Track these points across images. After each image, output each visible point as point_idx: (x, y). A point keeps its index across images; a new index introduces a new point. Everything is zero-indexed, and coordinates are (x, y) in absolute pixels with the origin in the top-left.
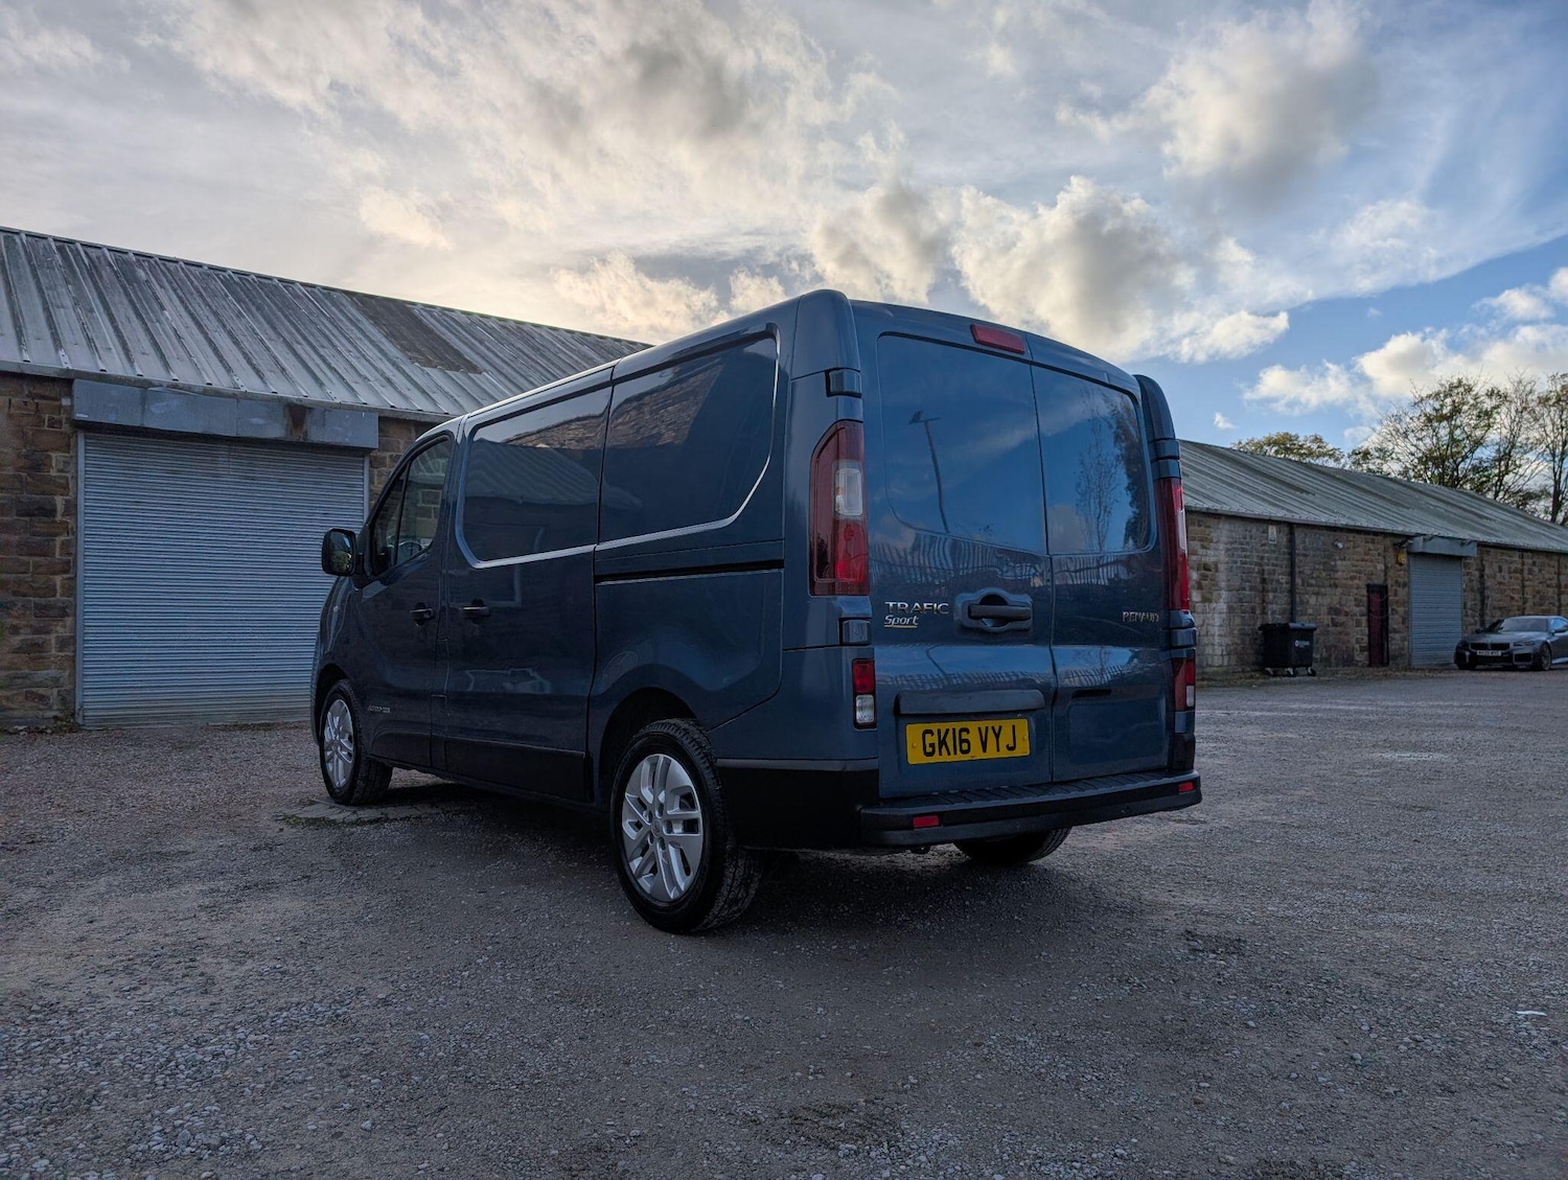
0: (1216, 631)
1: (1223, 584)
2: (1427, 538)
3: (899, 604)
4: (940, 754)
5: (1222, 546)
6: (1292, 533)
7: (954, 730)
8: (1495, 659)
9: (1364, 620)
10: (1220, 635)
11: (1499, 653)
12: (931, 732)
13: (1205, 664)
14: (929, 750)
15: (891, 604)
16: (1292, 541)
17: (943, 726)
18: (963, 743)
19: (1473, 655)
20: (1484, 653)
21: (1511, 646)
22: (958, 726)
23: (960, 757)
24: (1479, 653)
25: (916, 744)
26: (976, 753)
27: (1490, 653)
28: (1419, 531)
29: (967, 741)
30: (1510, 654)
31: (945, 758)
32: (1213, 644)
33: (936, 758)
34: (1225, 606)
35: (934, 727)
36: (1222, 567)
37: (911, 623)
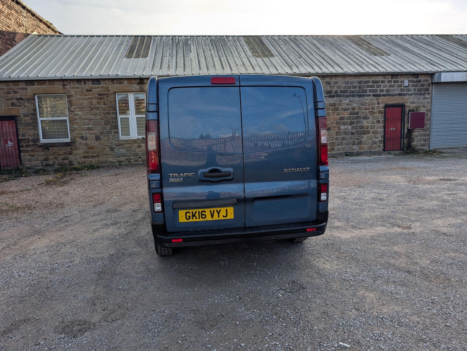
3: (174, 174)
4: (193, 219)
7: (199, 212)
12: (189, 213)
14: (188, 218)
15: (171, 175)
17: (194, 211)
18: (203, 215)
22: (201, 210)
23: (201, 219)
25: (182, 216)
26: (209, 218)
29: (205, 215)
31: (195, 220)
33: (191, 220)
35: (191, 211)
37: (180, 180)
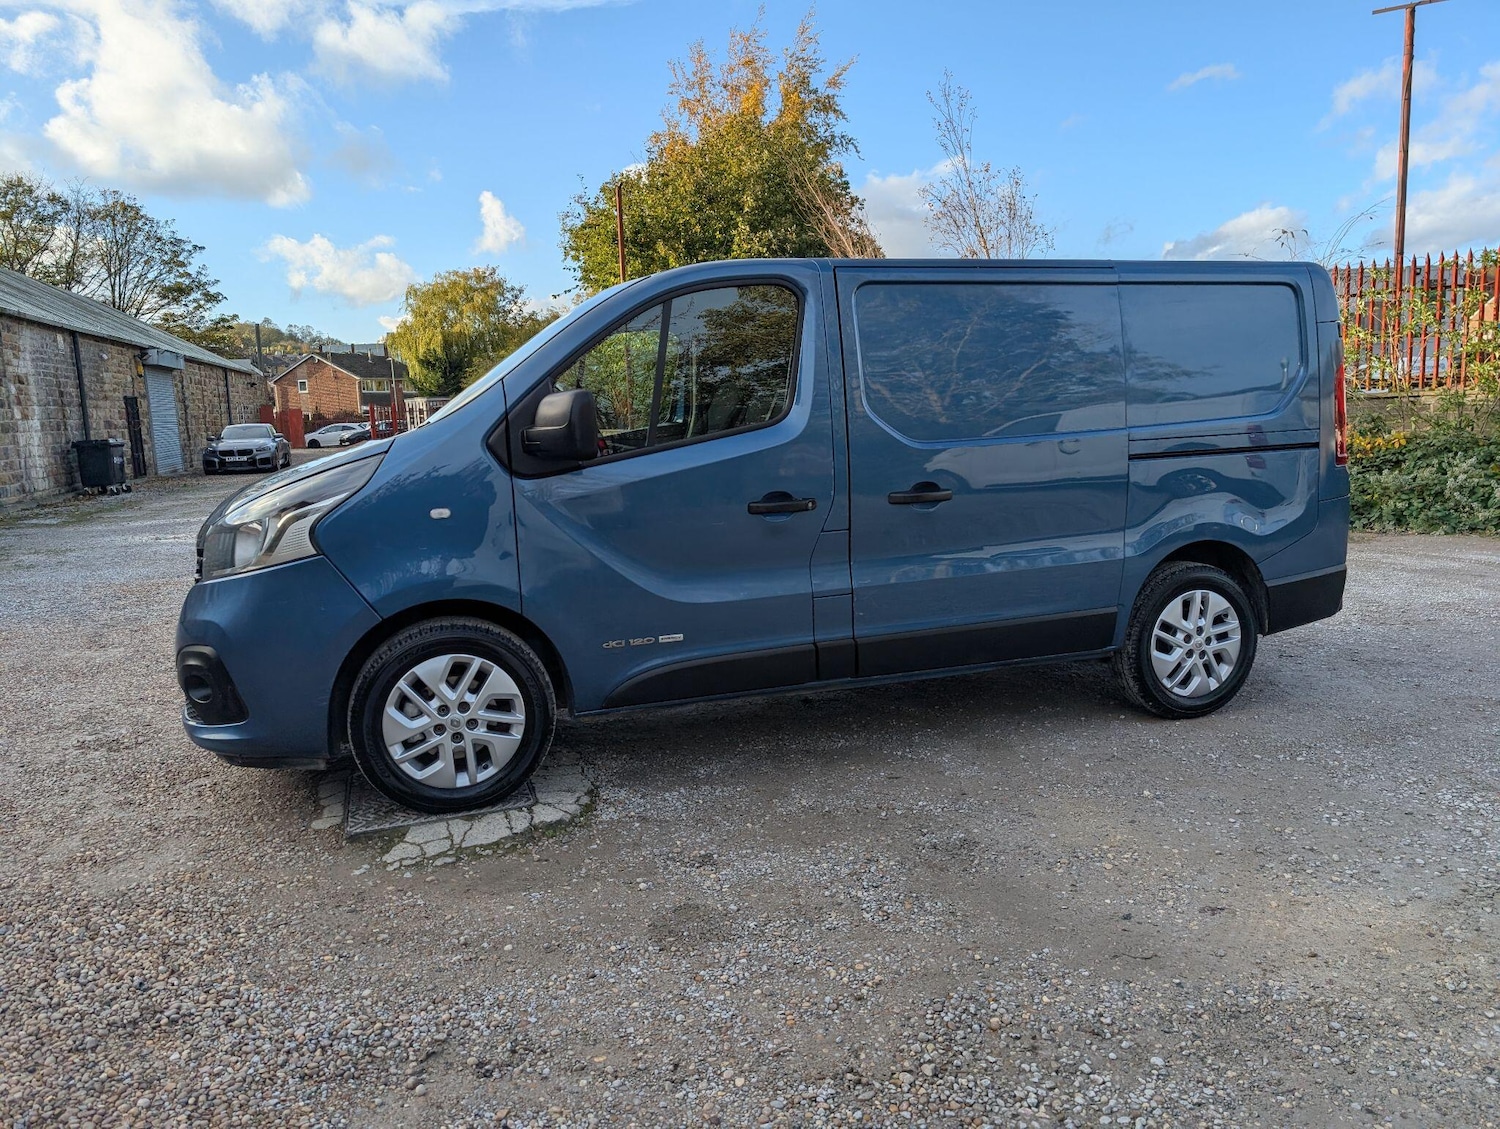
0: (36, 451)
1: (34, 399)
2: (160, 352)
5: (28, 357)
6: (75, 343)
8: (240, 463)
9: (126, 431)
10: (39, 456)
11: (245, 458)
13: (32, 490)
16: (76, 350)
19: (223, 463)
20: (232, 459)
21: (255, 452)
24: (227, 459)
27: (237, 459)
28: (152, 344)
30: (255, 461)
32: (36, 467)
34: (38, 424)
36: (31, 379)
